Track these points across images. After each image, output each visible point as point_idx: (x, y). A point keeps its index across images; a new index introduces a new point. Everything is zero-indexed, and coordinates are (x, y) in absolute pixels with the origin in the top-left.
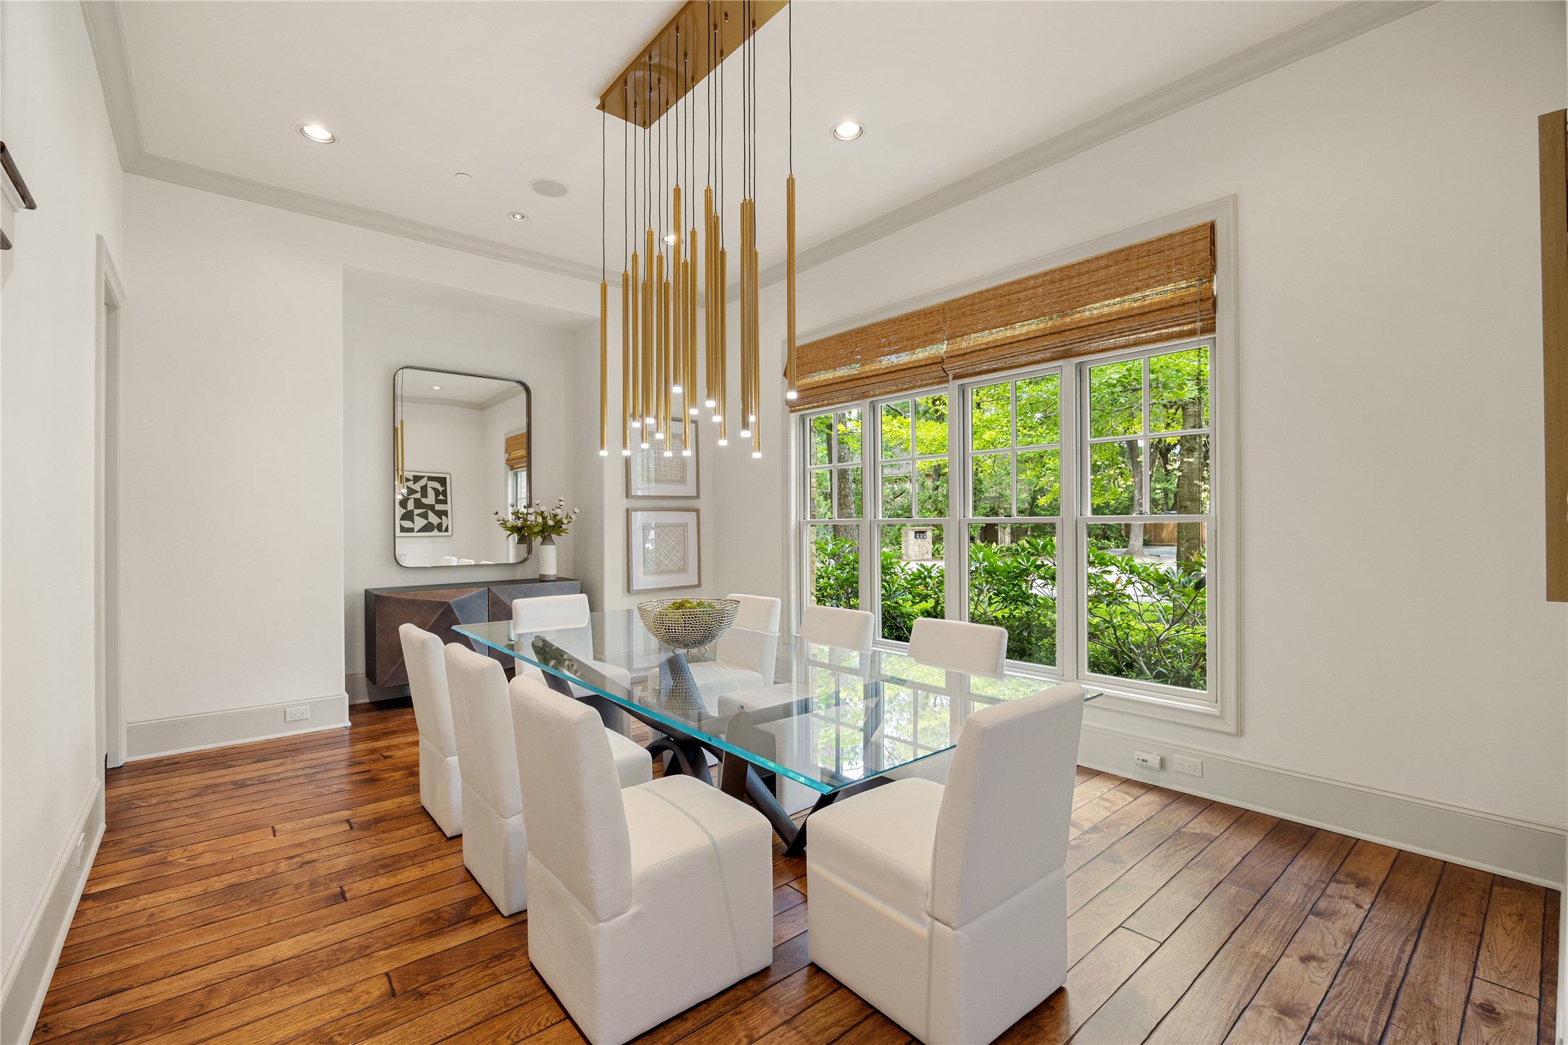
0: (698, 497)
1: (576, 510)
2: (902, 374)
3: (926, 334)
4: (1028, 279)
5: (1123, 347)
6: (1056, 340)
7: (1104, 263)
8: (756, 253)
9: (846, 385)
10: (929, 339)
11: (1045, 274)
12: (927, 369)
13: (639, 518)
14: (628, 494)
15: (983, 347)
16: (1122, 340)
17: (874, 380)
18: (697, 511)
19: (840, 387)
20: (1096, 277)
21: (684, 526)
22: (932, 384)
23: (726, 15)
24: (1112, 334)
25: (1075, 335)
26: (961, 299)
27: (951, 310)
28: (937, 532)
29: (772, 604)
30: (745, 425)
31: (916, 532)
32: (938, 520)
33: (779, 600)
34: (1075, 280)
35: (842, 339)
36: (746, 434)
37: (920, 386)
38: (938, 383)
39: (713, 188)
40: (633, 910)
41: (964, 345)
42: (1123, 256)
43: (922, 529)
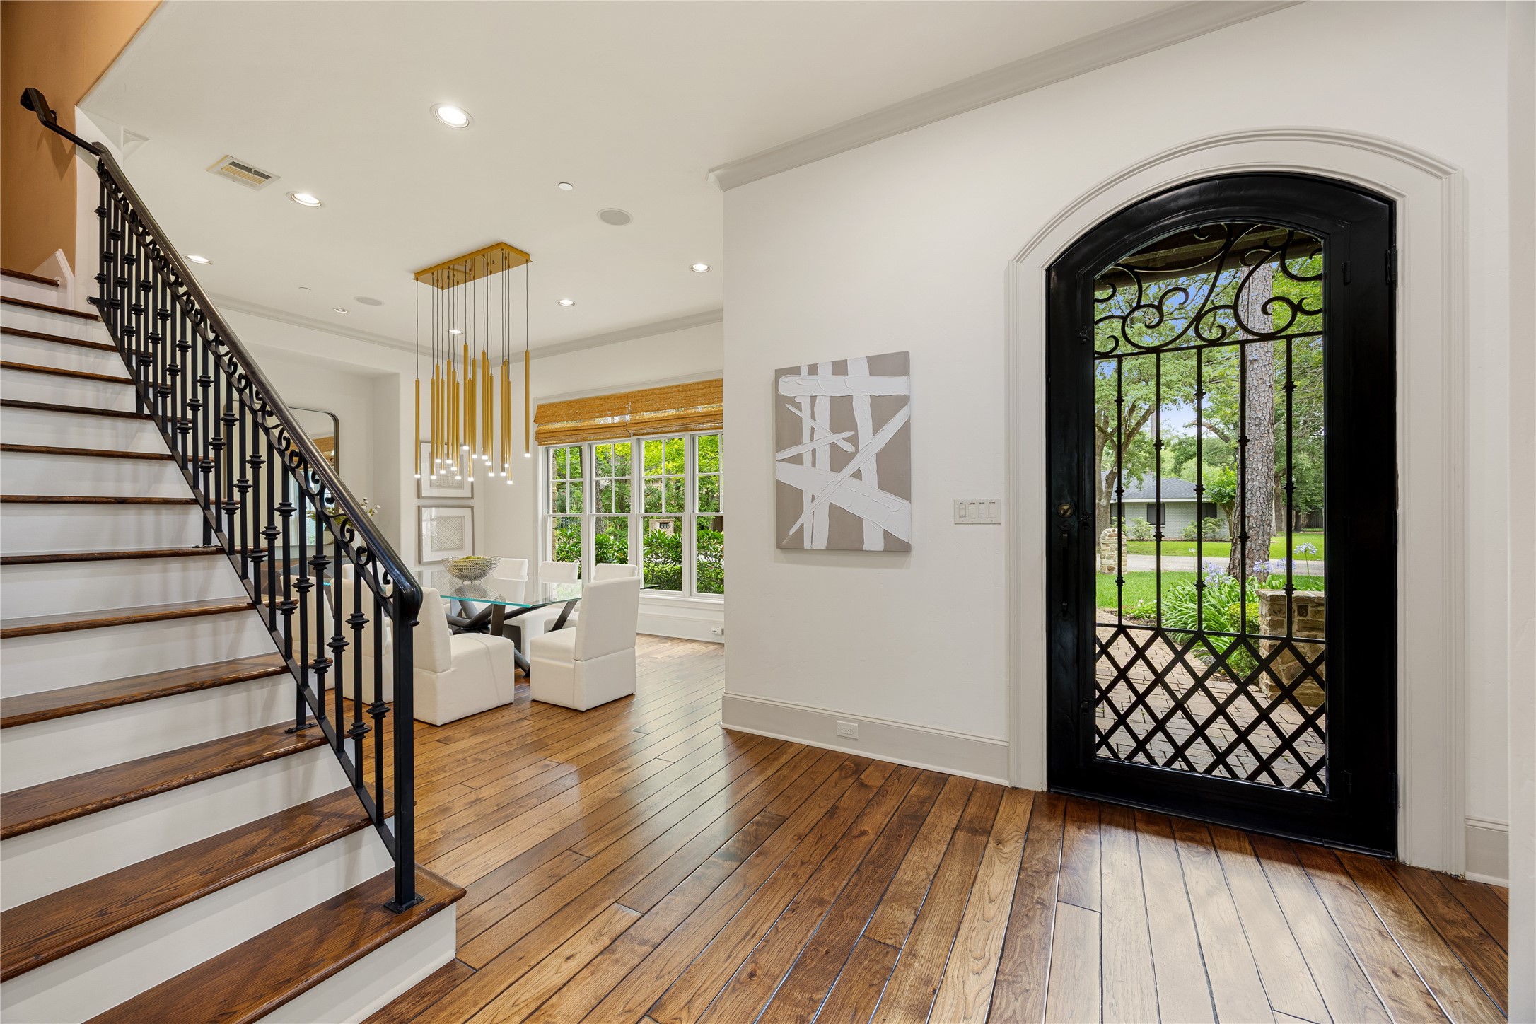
0: (472, 498)
1: (378, 506)
2: (605, 430)
3: (618, 409)
4: (668, 387)
5: (709, 429)
6: (680, 422)
7: (700, 386)
8: (509, 382)
9: (573, 432)
10: (620, 411)
11: (676, 387)
12: (618, 429)
13: (426, 513)
14: (419, 496)
15: (647, 420)
16: (709, 426)
17: (589, 431)
18: (472, 508)
19: (570, 433)
20: (697, 393)
21: (462, 518)
22: (622, 437)
23: (494, 262)
24: (703, 423)
25: (688, 421)
26: (636, 392)
27: (631, 397)
28: (678, 523)
29: (522, 563)
30: (503, 469)
31: (661, 523)
32: (678, 514)
33: (527, 561)
34: (688, 393)
35: (571, 404)
36: (503, 474)
37: (616, 438)
38: (625, 437)
39: (486, 351)
40: (452, 670)
41: (637, 418)
42: (708, 385)
43: (666, 520)
